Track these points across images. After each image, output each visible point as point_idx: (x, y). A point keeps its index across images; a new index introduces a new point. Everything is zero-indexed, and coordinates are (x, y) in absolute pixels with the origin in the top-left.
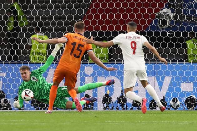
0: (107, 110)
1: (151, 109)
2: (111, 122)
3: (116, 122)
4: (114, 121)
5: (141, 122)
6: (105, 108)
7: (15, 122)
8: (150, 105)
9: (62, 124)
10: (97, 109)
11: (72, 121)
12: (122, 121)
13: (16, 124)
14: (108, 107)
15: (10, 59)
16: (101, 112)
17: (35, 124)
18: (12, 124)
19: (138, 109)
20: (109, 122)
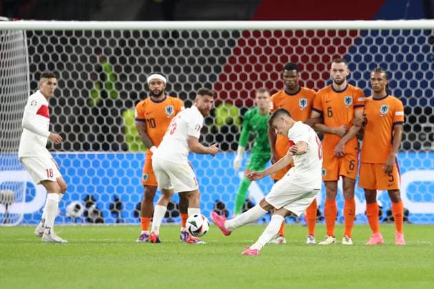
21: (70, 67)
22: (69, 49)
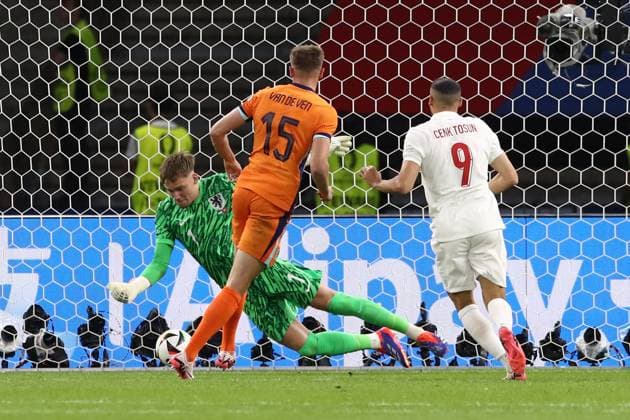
0: (373, 367)
2: (387, 407)
3: (403, 407)
4: (397, 404)
5: (483, 407)
6: (367, 362)
7: (79, 407)
9: (230, 411)
10: (342, 363)
12: (421, 404)
13: (83, 411)
17: (142, 412)
18: (70, 411)
20: (381, 407)
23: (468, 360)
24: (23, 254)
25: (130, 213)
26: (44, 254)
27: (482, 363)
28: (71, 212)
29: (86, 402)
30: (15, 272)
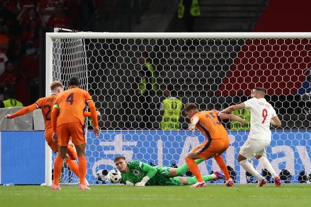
0: (251, 184)
1: (300, 182)
2: (255, 198)
3: (261, 198)
4: (259, 197)
5: (289, 198)
6: (249, 182)
7: (147, 197)
8: (300, 178)
9: (200, 199)
10: (240, 182)
11: (211, 196)
12: (267, 196)
13: (148, 199)
14: (252, 180)
15: (142, 126)
16: (243, 186)
17: (169, 199)
18: (144, 199)
19: (286, 182)
20: (253, 198)
21: (117, 66)
22: (116, 53)
23: (284, 181)
24: (128, 143)
25: (160, 129)
26: (135, 143)
27: (289, 182)
28: (146, 129)
29: (150, 195)
30: (126, 150)
